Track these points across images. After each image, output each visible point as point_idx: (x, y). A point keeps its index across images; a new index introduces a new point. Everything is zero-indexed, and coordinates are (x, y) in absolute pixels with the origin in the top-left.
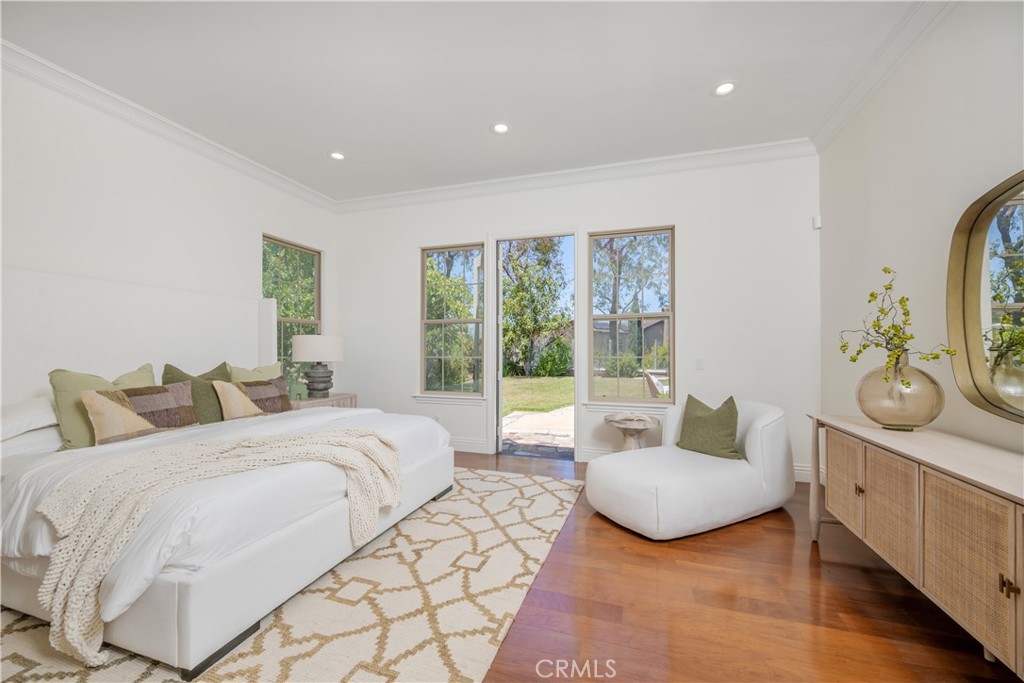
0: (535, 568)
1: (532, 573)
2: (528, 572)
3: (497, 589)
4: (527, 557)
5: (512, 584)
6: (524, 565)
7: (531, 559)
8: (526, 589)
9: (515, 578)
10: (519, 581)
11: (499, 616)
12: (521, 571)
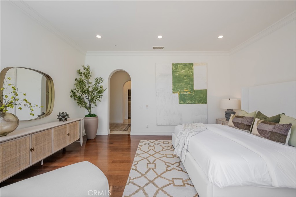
0: (133, 167)
1: (133, 165)
2: (135, 165)
3: (140, 160)
4: (136, 170)
5: (137, 162)
6: (136, 167)
7: (134, 169)
8: (134, 161)
9: (137, 164)
10: (136, 163)
11: (138, 157)
12: (136, 165)
